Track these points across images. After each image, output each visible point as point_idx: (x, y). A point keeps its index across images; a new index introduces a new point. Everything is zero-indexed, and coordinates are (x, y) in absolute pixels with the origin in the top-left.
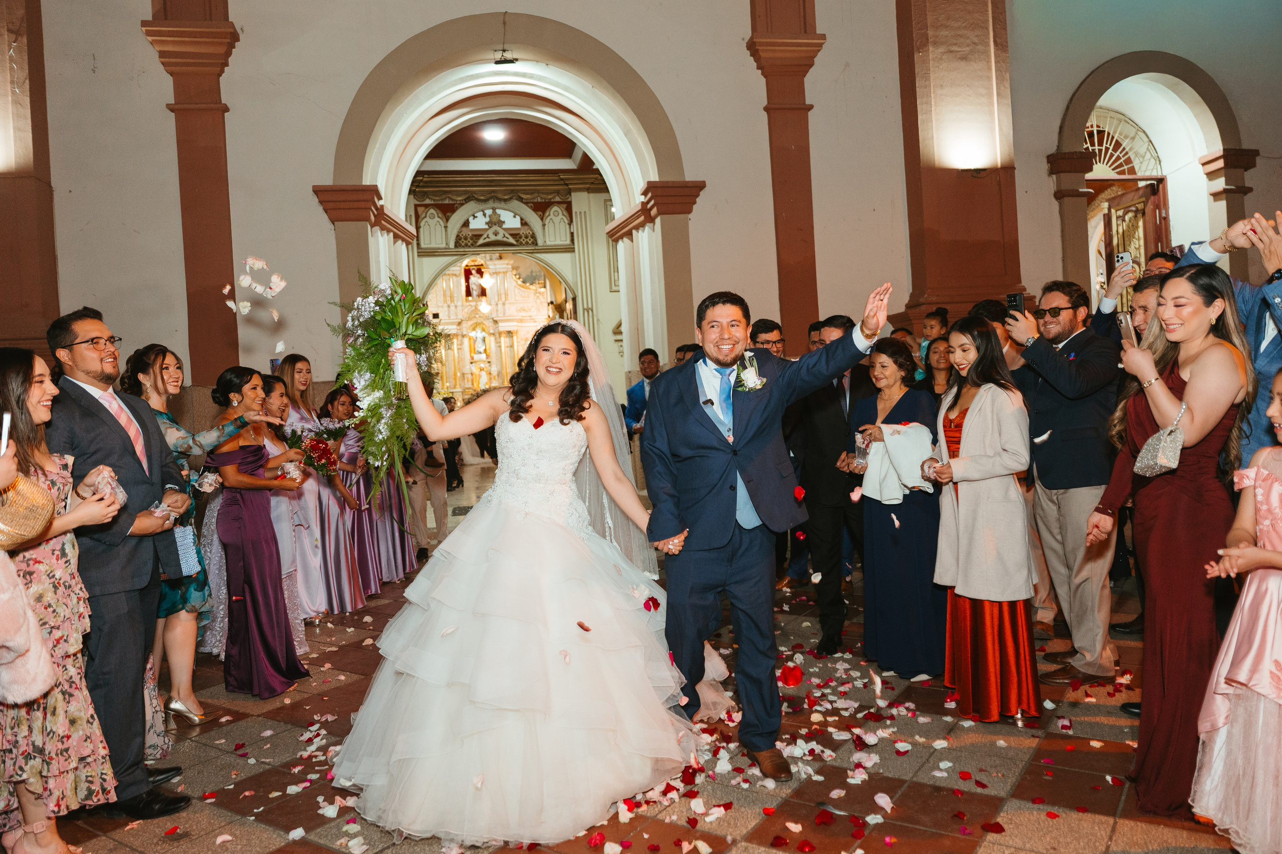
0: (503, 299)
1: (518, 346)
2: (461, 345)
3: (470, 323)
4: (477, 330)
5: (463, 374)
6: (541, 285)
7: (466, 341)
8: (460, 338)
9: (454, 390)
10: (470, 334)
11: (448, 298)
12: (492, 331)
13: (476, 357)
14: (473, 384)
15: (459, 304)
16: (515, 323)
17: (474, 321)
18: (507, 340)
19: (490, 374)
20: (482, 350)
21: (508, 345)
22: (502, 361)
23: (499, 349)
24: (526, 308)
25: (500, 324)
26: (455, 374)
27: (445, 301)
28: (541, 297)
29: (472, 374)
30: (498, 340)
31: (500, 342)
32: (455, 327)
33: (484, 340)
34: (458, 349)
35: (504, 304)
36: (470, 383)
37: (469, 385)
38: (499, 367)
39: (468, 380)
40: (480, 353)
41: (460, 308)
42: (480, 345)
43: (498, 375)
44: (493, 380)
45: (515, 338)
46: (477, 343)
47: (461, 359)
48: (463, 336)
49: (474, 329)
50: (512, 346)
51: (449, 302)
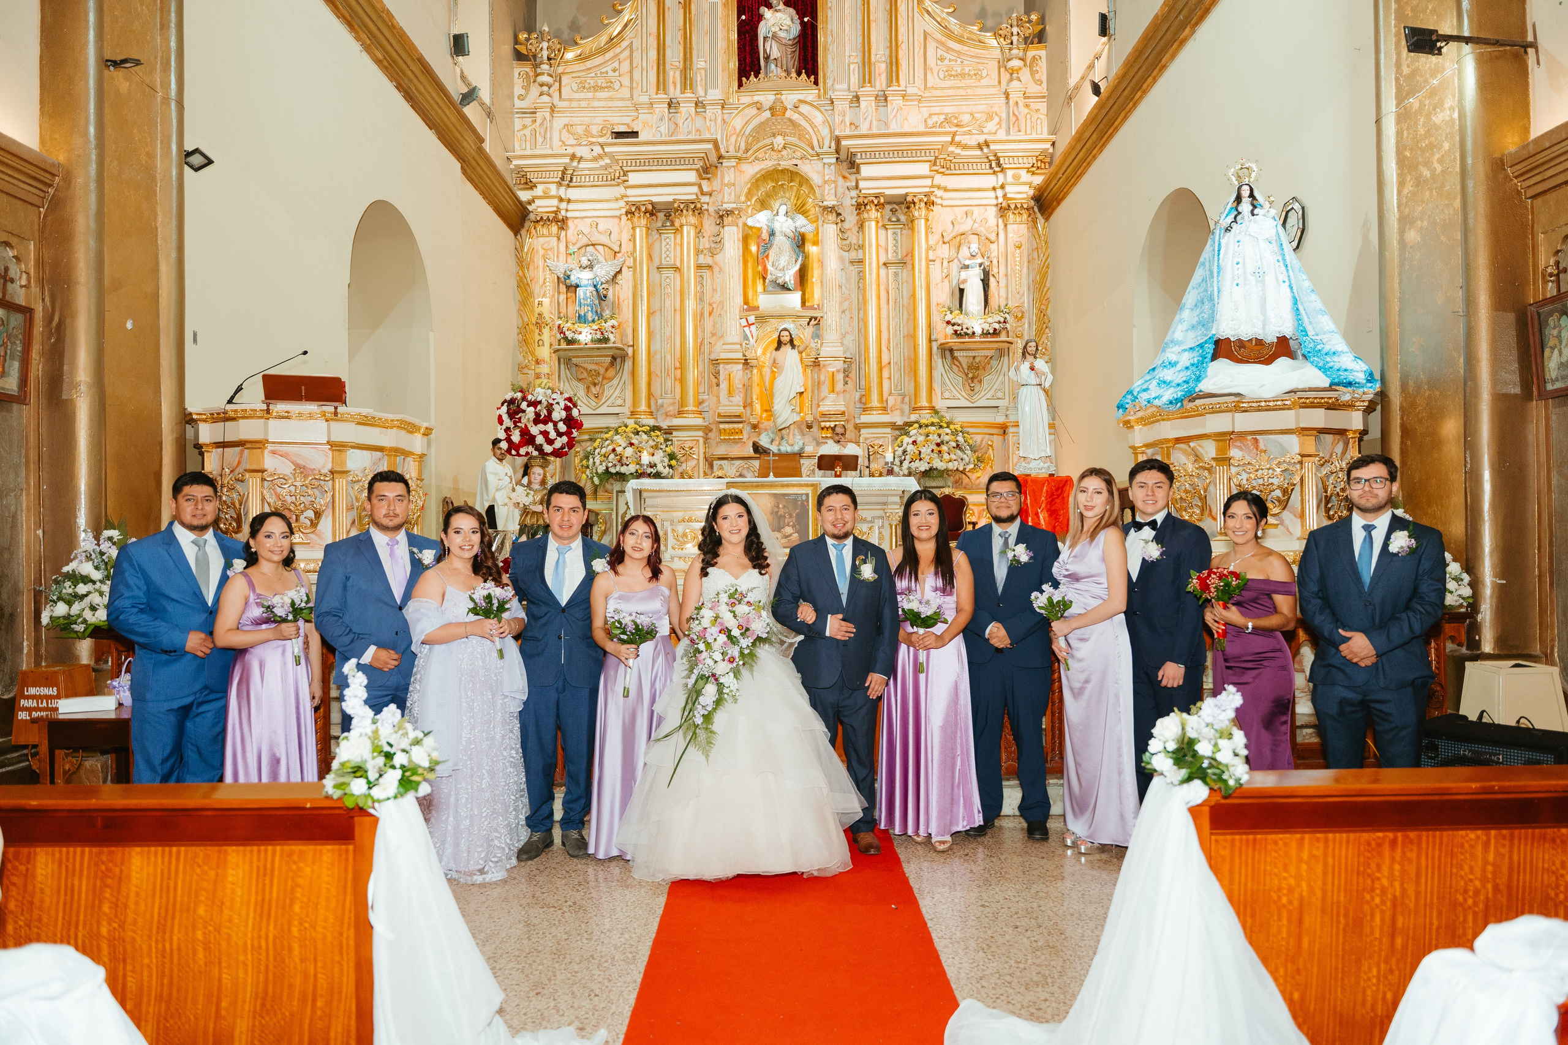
0: (880, 82)
1: (929, 261)
2: (713, 255)
3: (751, 170)
4: (776, 205)
5: (715, 362)
6: (1030, 30)
7: (732, 235)
8: (709, 226)
9: (677, 422)
10: (750, 222)
11: (674, 75)
12: (830, 202)
13: (765, 301)
14: (748, 404)
15: (715, 94)
16: (924, 169)
17: (768, 164)
18: (887, 238)
19: (816, 364)
20: (789, 276)
21: (891, 256)
22: (863, 322)
23: (853, 270)
24: (966, 118)
25: (865, 171)
26: (682, 366)
27: (661, 84)
28: (1025, 74)
29: (746, 362)
30: (853, 238)
31: (861, 247)
32: (692, 176)
33: (800, 242)
34: (699, 267)
35: (883, 99)
36: (738, 399)
37: (733, 405)
38: (849, 341)
39: (730, 394)
40: (784, 288)
41: (712, 111)
42: (783, 261)
43: (845, 371)
44: (825, 390)
45: (921, 225)
46: (772, 253)
47: (708, 311)
48: (722, 217)
49: (763, 204)
50: (905, 262)
51: (675, 92)
